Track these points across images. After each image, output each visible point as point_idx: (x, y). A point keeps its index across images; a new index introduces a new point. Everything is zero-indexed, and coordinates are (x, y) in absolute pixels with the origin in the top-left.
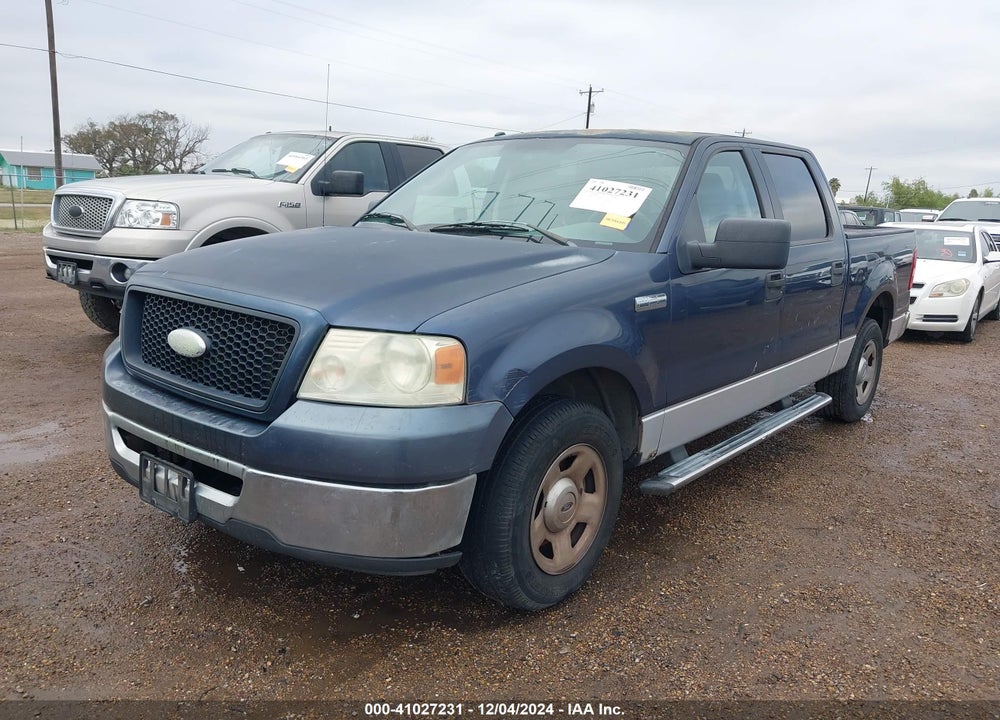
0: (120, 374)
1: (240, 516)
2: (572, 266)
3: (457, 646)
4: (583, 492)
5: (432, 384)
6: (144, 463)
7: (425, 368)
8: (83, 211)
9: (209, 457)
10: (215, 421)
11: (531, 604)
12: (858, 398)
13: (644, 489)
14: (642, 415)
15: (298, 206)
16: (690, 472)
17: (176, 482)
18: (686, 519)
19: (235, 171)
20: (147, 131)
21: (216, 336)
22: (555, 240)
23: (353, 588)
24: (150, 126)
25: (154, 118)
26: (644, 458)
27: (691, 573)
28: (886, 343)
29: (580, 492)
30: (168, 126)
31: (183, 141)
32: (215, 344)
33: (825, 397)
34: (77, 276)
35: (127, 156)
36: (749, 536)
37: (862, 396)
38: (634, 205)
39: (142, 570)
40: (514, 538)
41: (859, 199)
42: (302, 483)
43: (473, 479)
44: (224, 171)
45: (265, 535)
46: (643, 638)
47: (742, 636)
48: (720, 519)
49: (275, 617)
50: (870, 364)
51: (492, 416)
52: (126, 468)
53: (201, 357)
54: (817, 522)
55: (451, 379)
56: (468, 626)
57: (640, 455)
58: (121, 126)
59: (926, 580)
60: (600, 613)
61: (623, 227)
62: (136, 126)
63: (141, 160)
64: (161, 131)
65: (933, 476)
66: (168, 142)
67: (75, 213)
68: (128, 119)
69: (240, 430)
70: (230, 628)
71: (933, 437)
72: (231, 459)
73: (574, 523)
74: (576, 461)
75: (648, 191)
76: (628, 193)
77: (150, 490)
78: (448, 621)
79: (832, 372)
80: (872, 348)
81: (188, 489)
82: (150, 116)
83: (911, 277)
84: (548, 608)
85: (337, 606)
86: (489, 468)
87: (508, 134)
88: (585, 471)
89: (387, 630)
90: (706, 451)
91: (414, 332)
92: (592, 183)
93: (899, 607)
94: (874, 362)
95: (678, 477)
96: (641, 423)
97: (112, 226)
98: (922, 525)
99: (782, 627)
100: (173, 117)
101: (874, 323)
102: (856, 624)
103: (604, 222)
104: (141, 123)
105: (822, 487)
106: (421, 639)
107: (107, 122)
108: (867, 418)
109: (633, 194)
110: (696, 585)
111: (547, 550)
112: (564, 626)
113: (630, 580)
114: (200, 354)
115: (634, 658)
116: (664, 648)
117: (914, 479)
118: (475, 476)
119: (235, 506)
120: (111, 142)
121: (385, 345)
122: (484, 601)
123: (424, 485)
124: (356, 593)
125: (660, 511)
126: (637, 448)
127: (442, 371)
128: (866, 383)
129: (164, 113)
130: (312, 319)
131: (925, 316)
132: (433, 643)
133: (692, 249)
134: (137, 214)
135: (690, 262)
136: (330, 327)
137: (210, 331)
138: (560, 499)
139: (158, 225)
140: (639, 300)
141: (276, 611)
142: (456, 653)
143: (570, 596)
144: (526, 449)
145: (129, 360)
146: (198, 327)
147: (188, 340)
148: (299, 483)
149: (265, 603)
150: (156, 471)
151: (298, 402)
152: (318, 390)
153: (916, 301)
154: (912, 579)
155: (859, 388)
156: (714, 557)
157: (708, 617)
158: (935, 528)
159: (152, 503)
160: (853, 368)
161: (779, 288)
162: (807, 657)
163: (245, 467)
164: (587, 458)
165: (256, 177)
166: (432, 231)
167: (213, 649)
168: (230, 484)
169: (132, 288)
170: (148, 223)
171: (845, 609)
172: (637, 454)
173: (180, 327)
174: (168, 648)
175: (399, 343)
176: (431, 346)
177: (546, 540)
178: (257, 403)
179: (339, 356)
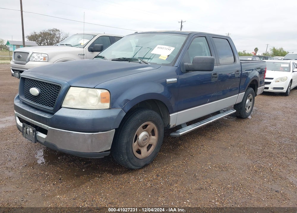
0: (19, 101)
1: (48, 141)
2: (146, 70)
3: (111, 178)
4: (151, 136)
5: (100, 103)
6: (24, 126)
7: (98, 98)
8: (21, 56)
9: (39, 124)
10: (41, 113)
11: (133, 167)
12: (247, 111)
13: (172, 135)
14: (170, 114)
15: (84, 55)
16: (186, 131)
17: (31, 131)
18: (187, 145)
19: (66, 45)
20: (51, 34)
21: (42, 90)
22: (145, 62)
23: (85, 163)
24: (52, 33)
25: (53, 30)
26: (171, 126)
27: (184, 160)
28: (256, 95)
29: (150, 135)
30: (57, 33)
31: (61, 37)
32: (41, 92)
33: (234, 110)
34: (19, 75)
35: (45, 42)
36: (204, 150)
37: (248, 111)
38: (169, 53)
39: (25, 157)
40: (127, 148)
41: (264, 54)
42: (63, 131)
43: (114, 131)
44: (64, 45)
45: (54, 146)
46: (165, 177)
47: (195, 177)
48: (197, 145)
49: (60, 170)
50: (251, 101)
51: (119, 113)
52: (20, 128)
53: (38, 96)
54: (226, 146)
55: (106, 102)
56: (115, 173)
57: (170, 125)
58: (43, 33)
59: (254, 162)
60: (154, 170)
61: (165, 59)
62: (48, 33)
63: (49, 43)
64: (55, 35)
65: (265, 133)
66: (57, 38)
67: (19, 57)
68: (45, 31)
69: (47, 116)
70: (47, 173)
71: (268, 123)
72: (45, 124)
73: (148, 145)
74: (148, 127)
75: (174, 48)
76: (168, 49)
77: (25, 134)
78: (110, 172)
79: (237, 103)
80: (251, 96)
81: (34, 133)
82: (52, 30)
83: (265, 76)
84: (140, 168)
85: (79, 168)
86: (118, 127)
87: (138, 32)
88: (151, 129)
89: (92, 174)
90: (192, 125)
91: (94, 88)
92: (158, 46)
93: (243, 170)
94: (252, 101)
95: (182, 132)
96: (169, 116)
97: (29, 61)
98: (257, 147)
99: (207, 175)
100: (58, 30)
101: (251, 89)
102: (229, 174)
103: (160, 58)
104: (49, 32)
105: (230, 136)
106: (101, 176)
107: (40, 32)
108: (250, 117)
109: (169, 49)
110: (185, 163)
111: (139, 152)
112: (143, 174)
113: (166, 161)
114: (37, 95)
115: (161, 182)
116: (170, 180)
117: (259, 134)
118: (114, 130)
119: (46, 138)
120: (41, 38)
121: (87, 92)
122: (122, 166)
123: (98, 132)
124: (86, 164)
125: (180, 142)
126: (169, 124)
127: (102, 99)
128: (249, 107)
129: (56, 29)
130: (66, 84)
131: (274, 88)
132: (104, 178)
133: (186, 65)
134: (36, 57)
135: (185, 70)
136: (71, 86)
137: (40, 88)
138: (143, 137)
139: (42, 60)
140: (168, 80)
141: (61, 169)
142: (110, 181)
143: (146, 165)
144: (130, 122)
145: (21, 97)
146: (37, 87)
147: (35, 91)
148: (62, 131)
149: (58, 166)
150: (27, 128)
151: (62, 108)
152: (67, 105)
153: (271, 83)
154: (249, 162)
155: (247, 108)
156: (192, 155)
157: (186, 172)
158: (261, 148)
159: (26, 137)
160: (244, 102)
161: (216, 77)
162: (212, 183)
163: (48, 127)
164: (152, 126)
165: (72, 46)
166: (112, 60)
167: (41, 178)
168: (45, 131)
169: (22, 76)
170: (39, 60)
171: (227, 170)
172: (169, 125)
173: (33, 87)
174: (28, 178)
175: (91, 91)
176: (99, 92)
177: (138, 149)
178: (52, 108)
179: (73, 95)
